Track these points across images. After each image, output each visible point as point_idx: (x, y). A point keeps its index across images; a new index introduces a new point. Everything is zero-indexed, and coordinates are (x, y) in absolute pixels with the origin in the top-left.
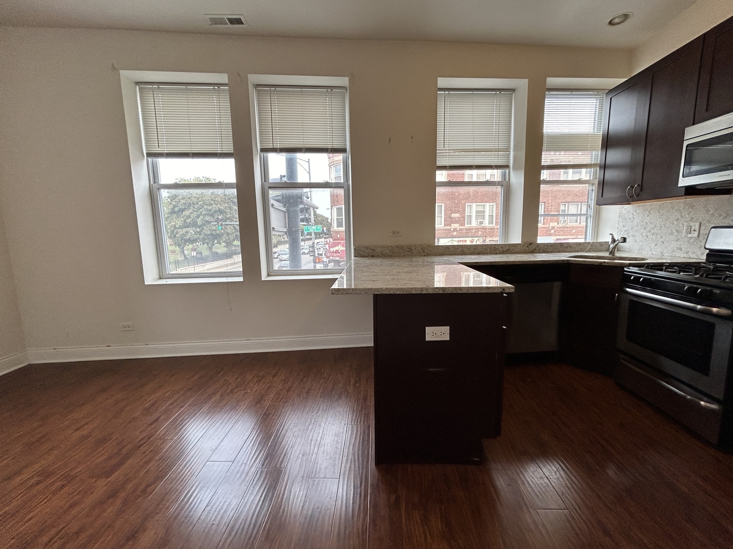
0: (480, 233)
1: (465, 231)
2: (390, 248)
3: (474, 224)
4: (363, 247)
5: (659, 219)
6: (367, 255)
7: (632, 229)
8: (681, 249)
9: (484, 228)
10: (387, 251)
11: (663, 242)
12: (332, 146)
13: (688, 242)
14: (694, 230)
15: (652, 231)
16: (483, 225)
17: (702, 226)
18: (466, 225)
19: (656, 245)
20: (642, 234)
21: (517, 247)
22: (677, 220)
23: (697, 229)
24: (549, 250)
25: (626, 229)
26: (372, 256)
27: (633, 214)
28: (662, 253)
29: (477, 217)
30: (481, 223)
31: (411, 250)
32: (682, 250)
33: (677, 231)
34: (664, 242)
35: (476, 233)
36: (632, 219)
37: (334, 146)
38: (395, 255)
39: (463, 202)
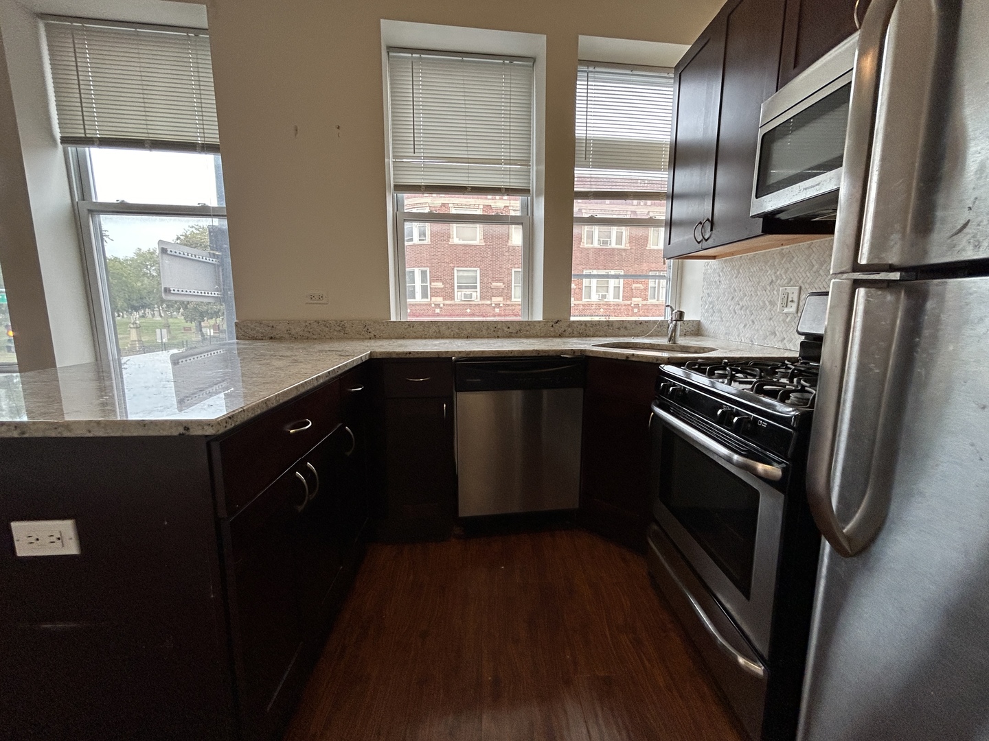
0: (602, 310)
1: (581, 308)
2: (304, 324)
3: (595, 298)
4: (252, 321)
5: (750, 283)
6: (260, 336)
7: (718, 300)
8: (774, 334)
9: (608, 304)
10: (298, 329)
11: (753, 322)
12: (203, 139)
13: (784, 321)
14: (792, 301)
15: (740, 302)
16: (606, 300)
17: (802, 292)
18: (584, 300)
19: (745, 326)
20: (729, 308)
21: (535, 326)
22: (771, 283)
23: (796, 299)
24: (589, 333)
25: (710, 299)
26: (271, 338)
27: (719, 276)
28: (752, 341)
29: (599, 289)
30: (604, 297)
31: (344, 328)
32: (776, 335)
33: (770, 302)
34: (755, 321)
35: (597, 311)
36: (718, 283)
37: (206, 139)
38: (315, 337)
39: (580, 268)
